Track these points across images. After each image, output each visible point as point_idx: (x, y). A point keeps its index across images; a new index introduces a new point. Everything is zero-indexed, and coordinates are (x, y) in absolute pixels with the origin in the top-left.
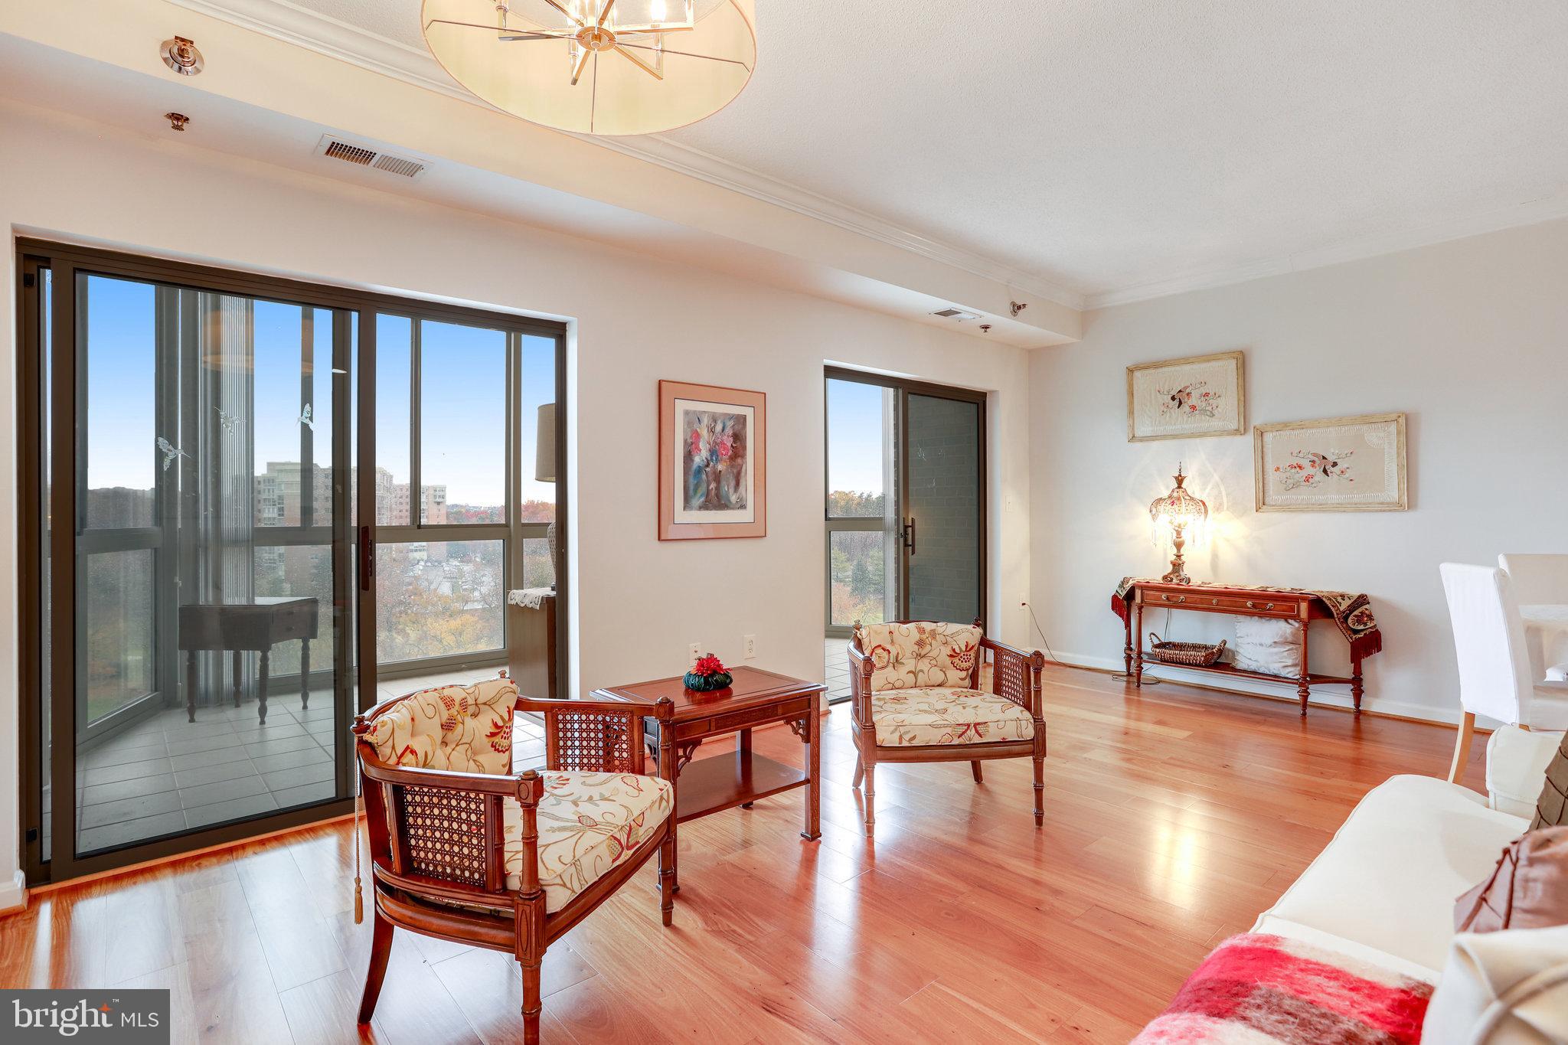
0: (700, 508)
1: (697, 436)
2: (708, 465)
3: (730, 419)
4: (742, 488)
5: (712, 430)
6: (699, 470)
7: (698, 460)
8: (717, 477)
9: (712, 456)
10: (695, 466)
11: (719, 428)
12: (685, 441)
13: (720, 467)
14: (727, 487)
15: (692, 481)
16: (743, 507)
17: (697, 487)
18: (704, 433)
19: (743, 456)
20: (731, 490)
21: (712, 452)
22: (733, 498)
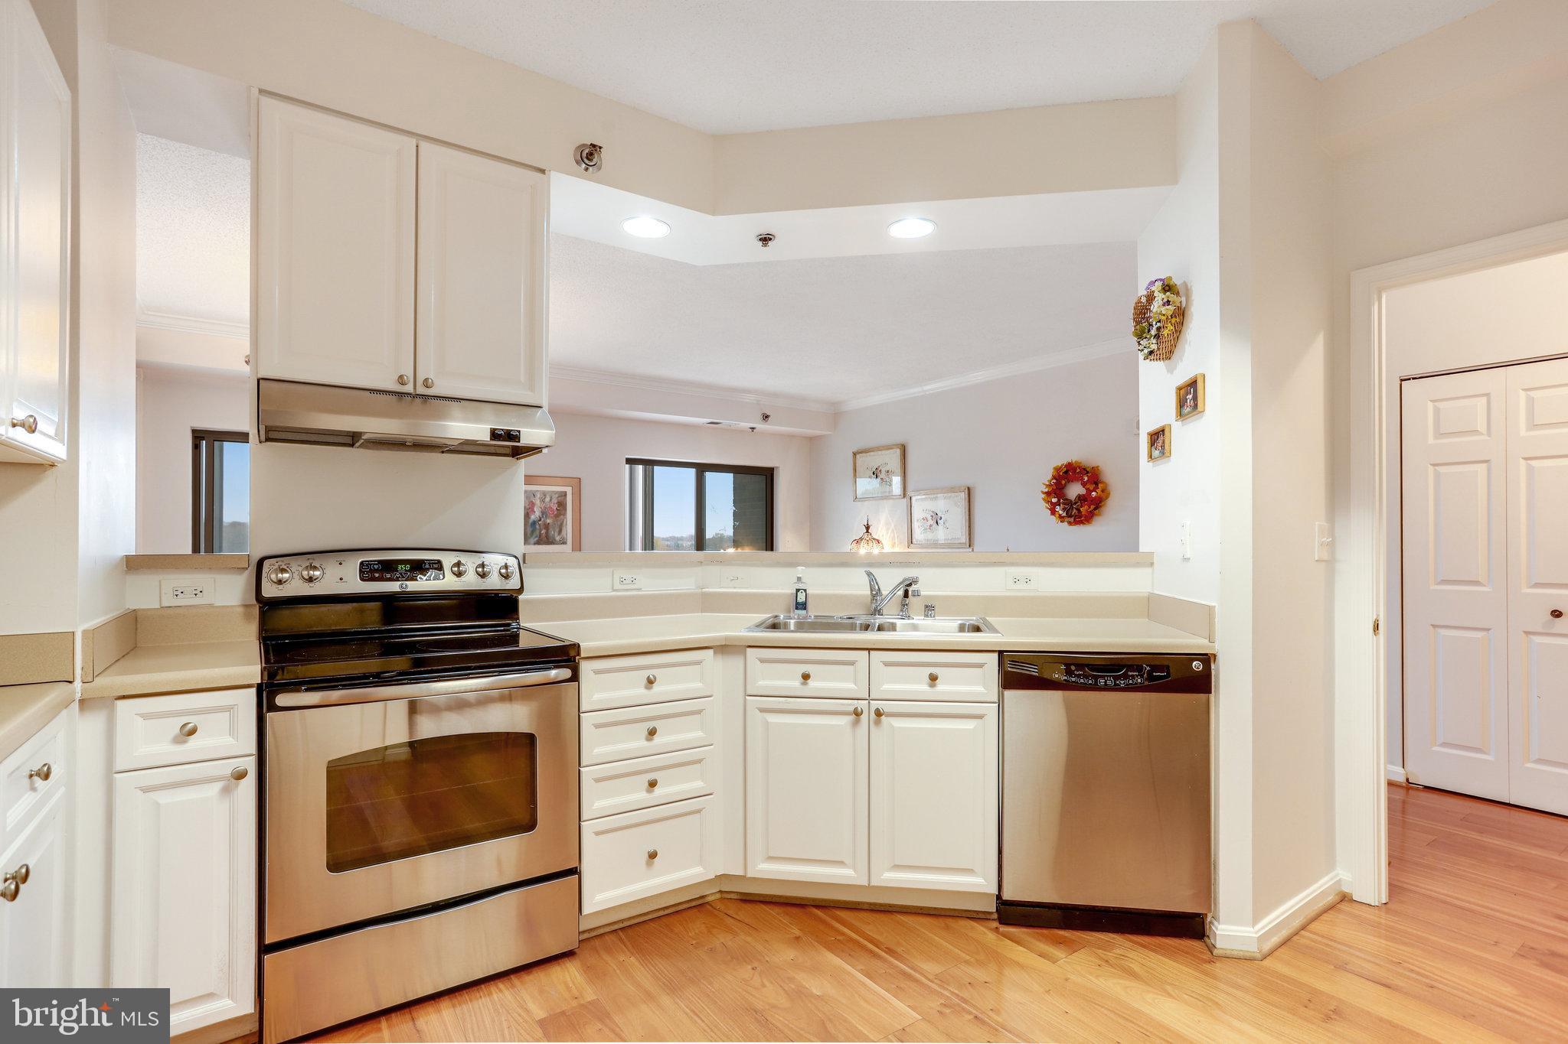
0: (535, 544)
1: (532, 504)
2: (540, 520)
3: (555, 494)
4: (564, 533)
5: (543, 501)
6: (534, 523)
7: (533, 517)
8: (547, 526)
9: (543, 515)
10: (531, 521)
11: (548, 499)
12: (525, 507)
13: (548, 521)
14: (552, 532)
15: (529, 530)
16: (564, 543)
17: (533, 532)
18: (538, 502)
19: (565, 514)
20: (556, 534)
21: (543, 513)
22: (558, 538)
